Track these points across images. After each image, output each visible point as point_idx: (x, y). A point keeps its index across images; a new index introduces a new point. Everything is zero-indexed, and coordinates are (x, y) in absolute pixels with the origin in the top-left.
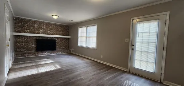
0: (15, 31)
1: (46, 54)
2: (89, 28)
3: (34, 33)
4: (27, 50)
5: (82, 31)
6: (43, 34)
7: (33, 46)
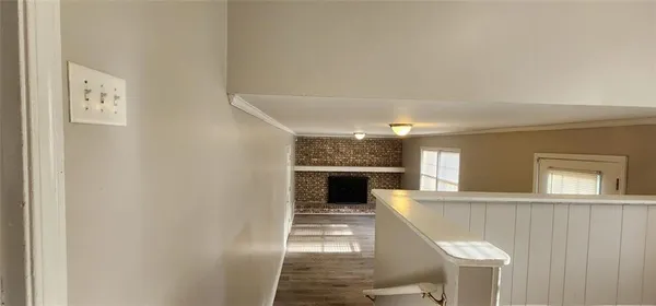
0: (298, 163)
1: (345, 211)
2: (443, 155)
3: (325, 164)
4: (313, 199)
5: (428, 159)
6: (341, 164)
7: (324, 191)
